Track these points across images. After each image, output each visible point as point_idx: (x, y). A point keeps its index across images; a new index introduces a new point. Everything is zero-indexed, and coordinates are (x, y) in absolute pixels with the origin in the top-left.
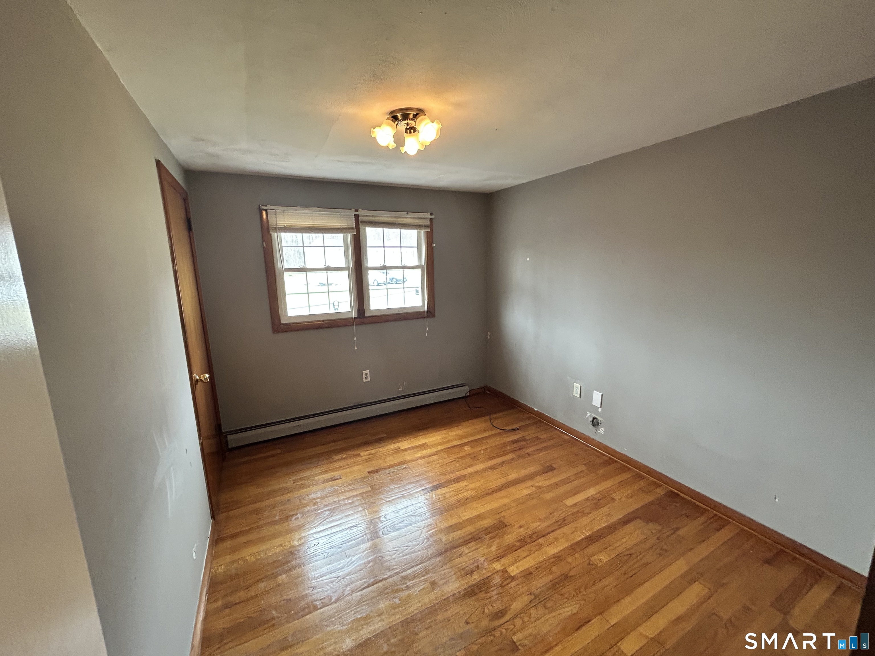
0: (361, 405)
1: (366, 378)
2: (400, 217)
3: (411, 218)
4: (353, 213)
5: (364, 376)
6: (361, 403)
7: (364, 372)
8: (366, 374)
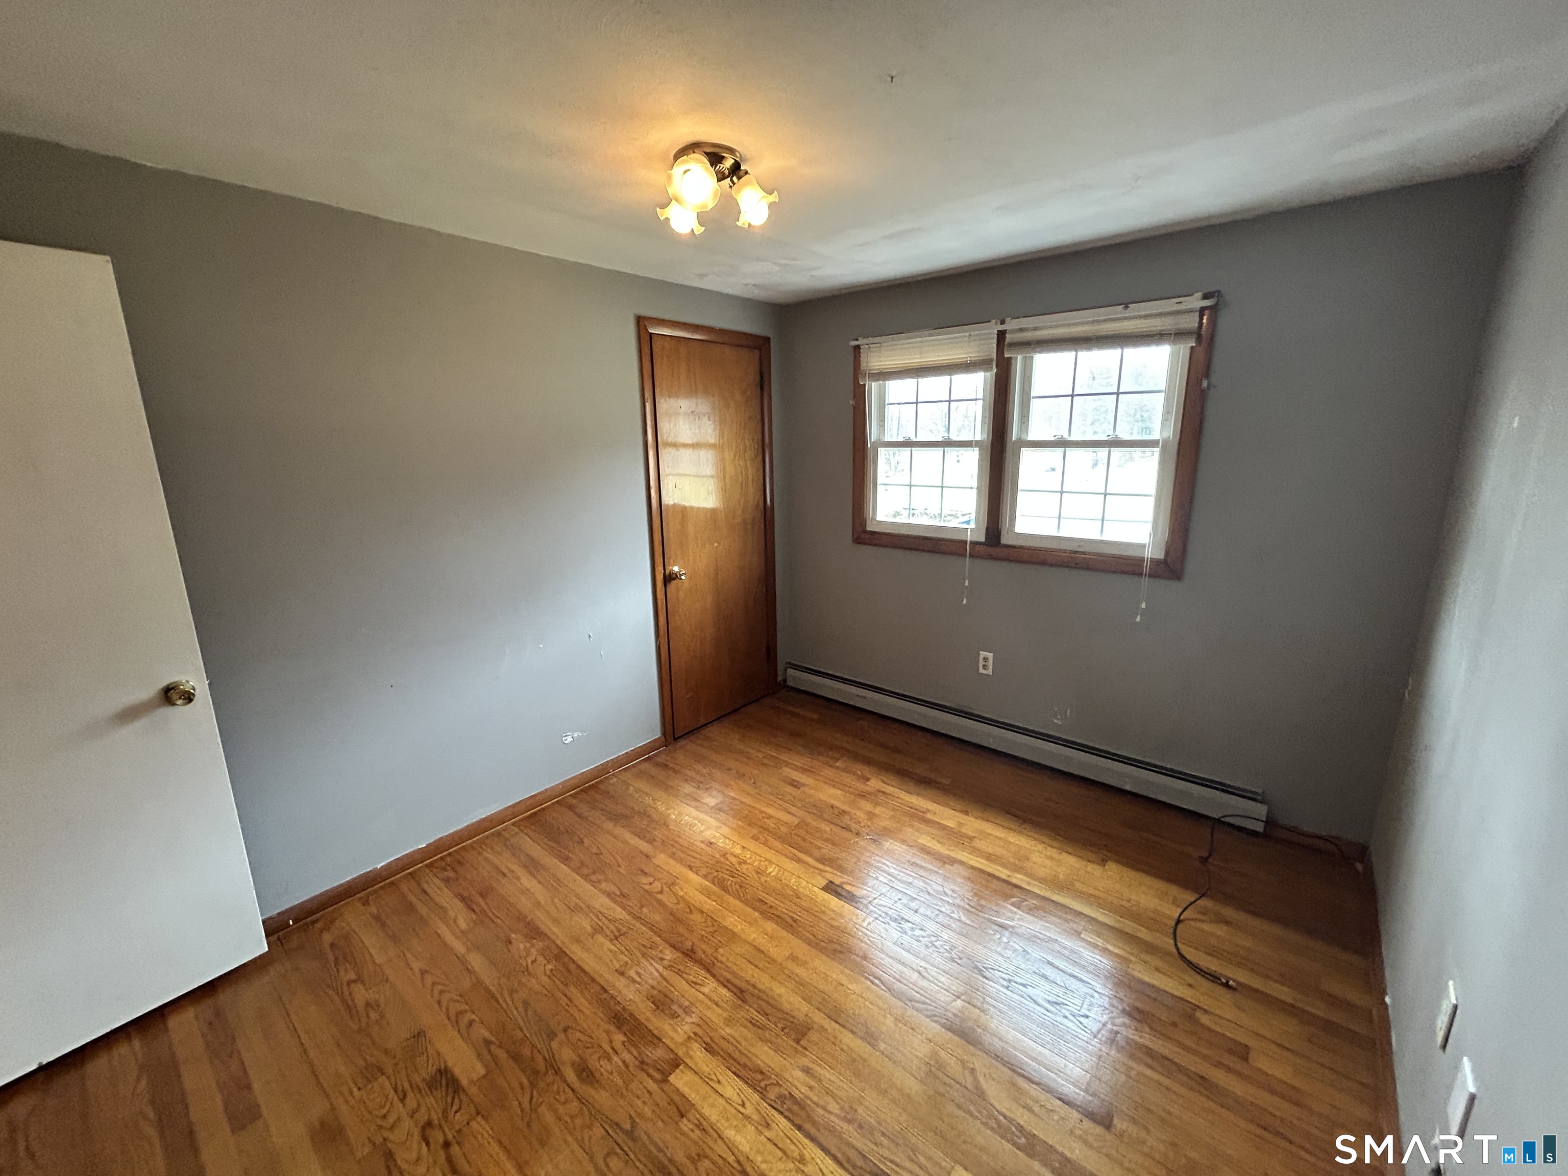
0: (966, 713)
1: (985, 667)
2: (1105, 321)
3: (1141, 317)
4: (993, 329)
5: (981, 663)
6: (971, 711)
7: (983, 654)
8: (986, 659)
